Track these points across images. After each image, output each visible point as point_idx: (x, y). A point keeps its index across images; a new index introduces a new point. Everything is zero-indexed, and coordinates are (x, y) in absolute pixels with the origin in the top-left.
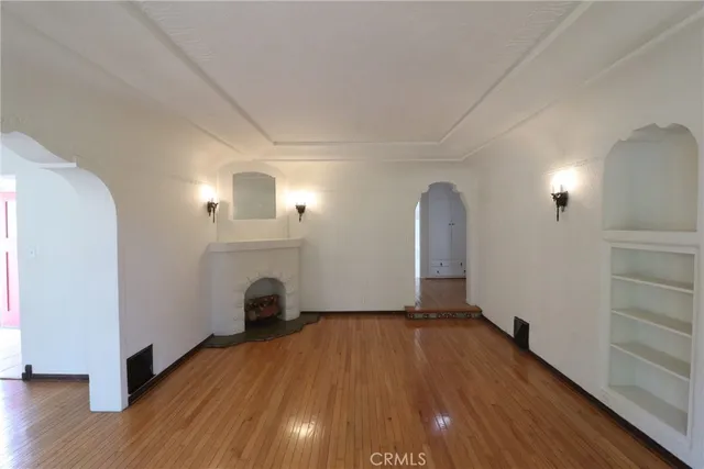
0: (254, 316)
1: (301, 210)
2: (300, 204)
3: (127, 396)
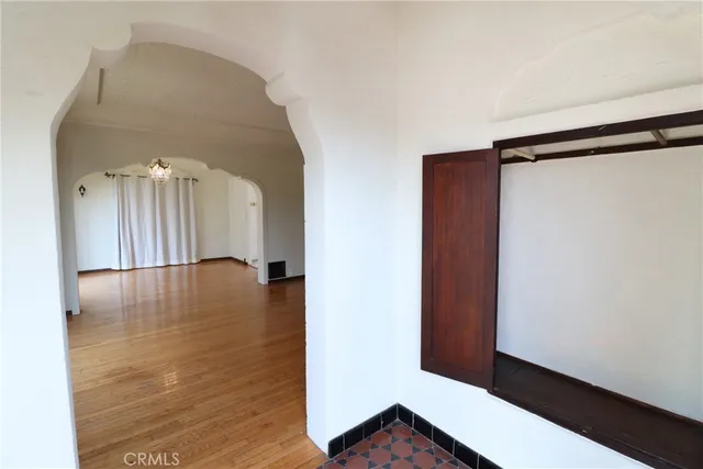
3: (267, 279)
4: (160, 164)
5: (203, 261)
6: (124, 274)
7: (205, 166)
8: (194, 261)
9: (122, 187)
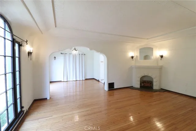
0: (142, 85)
1: (162, 57)
2: (161, 55)
3: (108, 89)
4: (75, 49)
5: (86, 79)
6: (65, 83)
7: (89, 49)
8: (84, 79)
9: (65, 56)
